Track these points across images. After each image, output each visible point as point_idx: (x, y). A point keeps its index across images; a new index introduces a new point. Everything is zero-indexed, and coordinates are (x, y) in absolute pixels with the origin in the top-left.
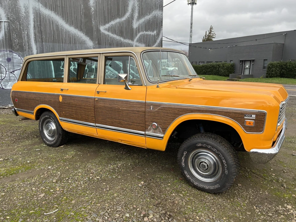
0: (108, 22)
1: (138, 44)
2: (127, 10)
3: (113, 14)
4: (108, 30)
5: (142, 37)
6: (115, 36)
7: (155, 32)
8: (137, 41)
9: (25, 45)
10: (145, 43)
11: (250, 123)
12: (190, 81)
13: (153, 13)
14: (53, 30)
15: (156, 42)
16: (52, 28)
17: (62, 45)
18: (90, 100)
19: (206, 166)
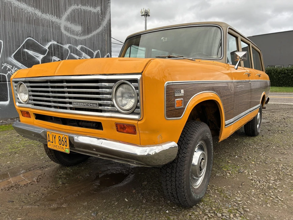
1: (69, 25)
5: (77, 14)
6: (23, 6)
7: (98, 9)
8: (68, 19)
10: (81, 24)
15: (101, 24)
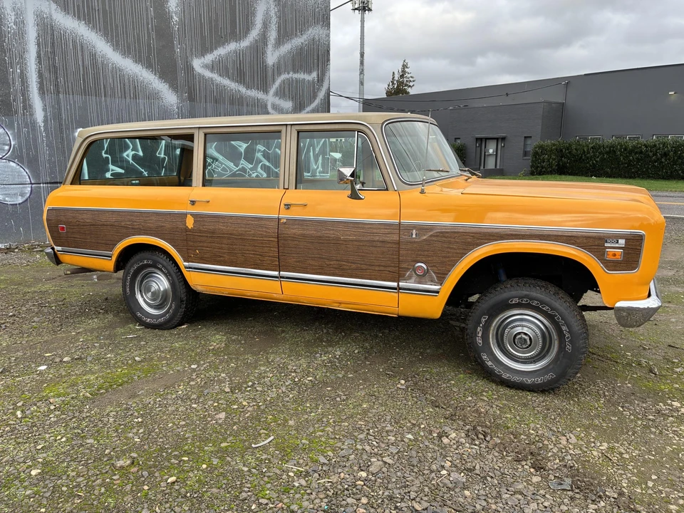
0: (211, 51)
1: (278, 101)
2: (253, 24)
3: (221, 33)
4: (211, 67)
5: (287, 86)
6: (226, 82)
7: (314, 75)
8: (276, 94)
9: (14, 100)
10: (292, 98)
11: (615, 255)
12: (467, 180)
13: (309, 32)
14: (83, 66)
15: (317, 96)
16: (80, 60)
17: (106, 101)
18: (268, 223)
19: (528, 340)
